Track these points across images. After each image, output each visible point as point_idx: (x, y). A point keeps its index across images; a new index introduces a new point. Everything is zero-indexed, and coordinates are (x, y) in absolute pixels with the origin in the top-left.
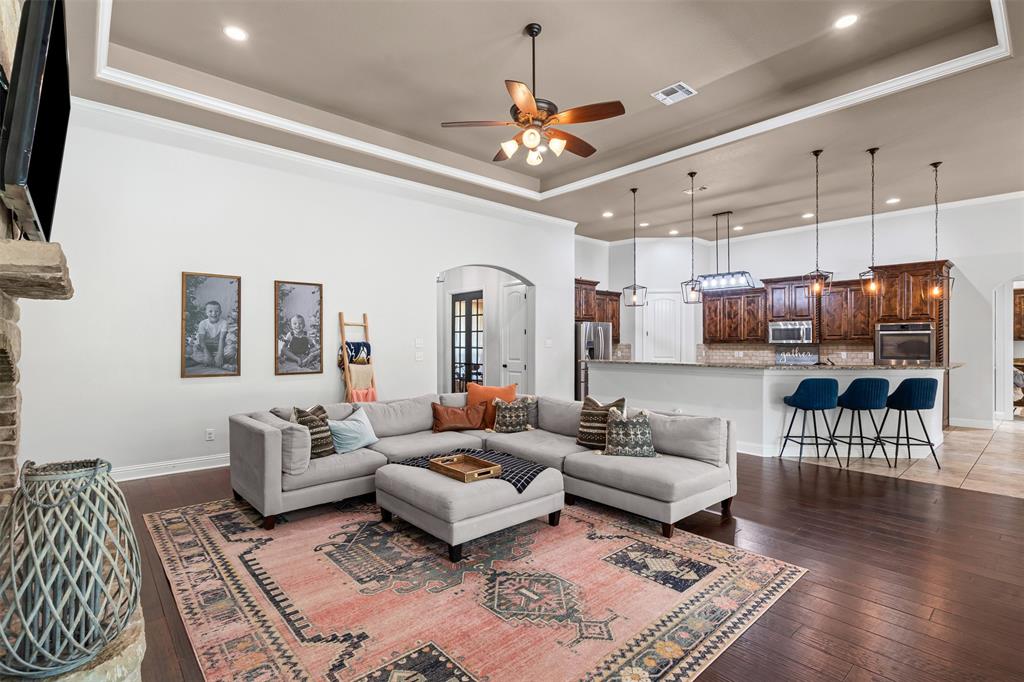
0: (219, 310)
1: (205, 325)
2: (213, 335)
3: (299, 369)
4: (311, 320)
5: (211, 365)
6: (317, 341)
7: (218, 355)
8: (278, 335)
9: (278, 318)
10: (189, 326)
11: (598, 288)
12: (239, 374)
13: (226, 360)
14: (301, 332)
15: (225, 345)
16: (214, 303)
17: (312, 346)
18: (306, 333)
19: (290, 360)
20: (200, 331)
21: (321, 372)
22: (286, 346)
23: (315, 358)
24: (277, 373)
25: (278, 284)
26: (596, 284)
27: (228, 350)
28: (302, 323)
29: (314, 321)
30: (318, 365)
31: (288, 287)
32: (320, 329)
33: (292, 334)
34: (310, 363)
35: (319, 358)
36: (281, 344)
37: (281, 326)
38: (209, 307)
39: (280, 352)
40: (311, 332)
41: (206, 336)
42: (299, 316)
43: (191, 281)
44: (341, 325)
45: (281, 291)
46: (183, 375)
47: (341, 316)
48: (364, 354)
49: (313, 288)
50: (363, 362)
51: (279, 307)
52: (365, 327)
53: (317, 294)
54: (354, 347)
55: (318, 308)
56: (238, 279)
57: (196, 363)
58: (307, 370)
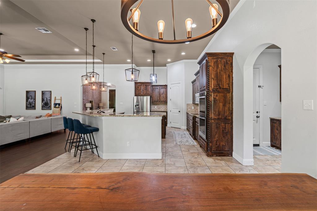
0: (32, 97)
1: (30, 100)
2: (31, 102)
3: (46, 109)
5: (30, 107)
7: (31, 105)
8: (42, 102)
9: (42, 98)
10: (27, 101)
12: (35, 109)
13: (33, 107)
15: (33, 104)
16: (31, 96)
17: (49, 104)
19: (44, 107)
21: (51, 109)
23: (50, 106)
24: (42, 109)
25: (42, 92)
27: (33, 105)
28: (47, 99)
29: (49, 99)
30: (50, 108)
32: (50, 100)
33: (45, 102)
34: (48, 108)
35: (50, 107)
36: (43, 104)
37: (43, 100)
38: (30, 97)
40: (48, 101)
41: (30, 102)
43: (27, 92)
44: (55, 99)
45: (43, 93)
46: (26, 109)
47: (55, 97)
48: (57, 106)
49: (49, 92)
50: (57, 108)
51: (42, 96)
52: (61, 100)
53: (50, 93)
54: (56, 104)
55: (50, 96)
56: (35, 91)
57: (28, 107)
58: (48, 109)
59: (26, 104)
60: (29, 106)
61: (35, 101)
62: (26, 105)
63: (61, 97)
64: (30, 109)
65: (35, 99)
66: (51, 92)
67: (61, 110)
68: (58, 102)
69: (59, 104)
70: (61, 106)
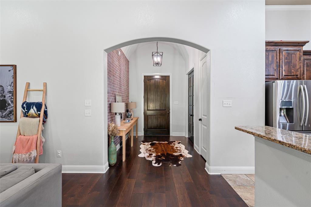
4: (7, 88)
6: (12, 102)
11: (305, 48)
14: (2, 96)
17: (9, 105)
18: (5, 97)
23: (11, 112)
26: (303, 44)
28: (3, 90)
29: (9, 88)
30: (13, 118)
32: (14, 93)
34: (7, 116)
35: (13, 113)
40: (8, 96)
42: (1, 86)
44: (28, 90)
47: (28, 85)
48: (33, 111)
49: (10, 68)
50: (33, 117)
52: (45, 92)
53: (12, 72)
54: (28, 106)
55: (12, 80)
58: (4, 119)
63: (45, 85)
66: (14, 67)
67: (44, 122)
68: (35, 98)
69: (39, 106)
70: (46, 113)
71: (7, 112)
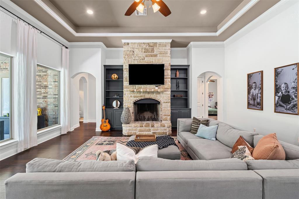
0: (256, 85)
1: (252, 91)
2: (254, 95)
3: (285, 111)
4: (291, 85)
5: (254, 105)
7: (256, 101)
8: (276, 95)
9: (276, 85)
10: (249, 93)
12: (262, 110)
13: (258, 104)
14: (286, 92)
15: (258, 98)
16: (255, 83)
17: (293, 99)
18: (289, 92)
19: (280, 106)
20: (251, 93)
22: (279, 99)
23: (294, 106)
24: (275, 112)
25: (276, 69)
27: (259, 100)
28: (287, 87)
29: (293, 85)
30: (296, 110)
31: (280, 70)
33: (282, 93)
34: (291, 109)
35: (297, 106)
36: (277, 98)
37: (277, 89)
38: (254, 84)
39: (276, 102)
40: (292, 91)
41: (253, 95)
42: (285, 83)
43: (249, 76)
45: (277, 73)
46: (248, 108)
49: (293, 67)
51: (276, 81)
56: (262, 72)
57: (251, 104)
59: (248, 98)
60: (251, 102)
61: (262, 93)
62: (248, 100)
64: (254, 108)
65: (262, 88)
71: (291, 105)
